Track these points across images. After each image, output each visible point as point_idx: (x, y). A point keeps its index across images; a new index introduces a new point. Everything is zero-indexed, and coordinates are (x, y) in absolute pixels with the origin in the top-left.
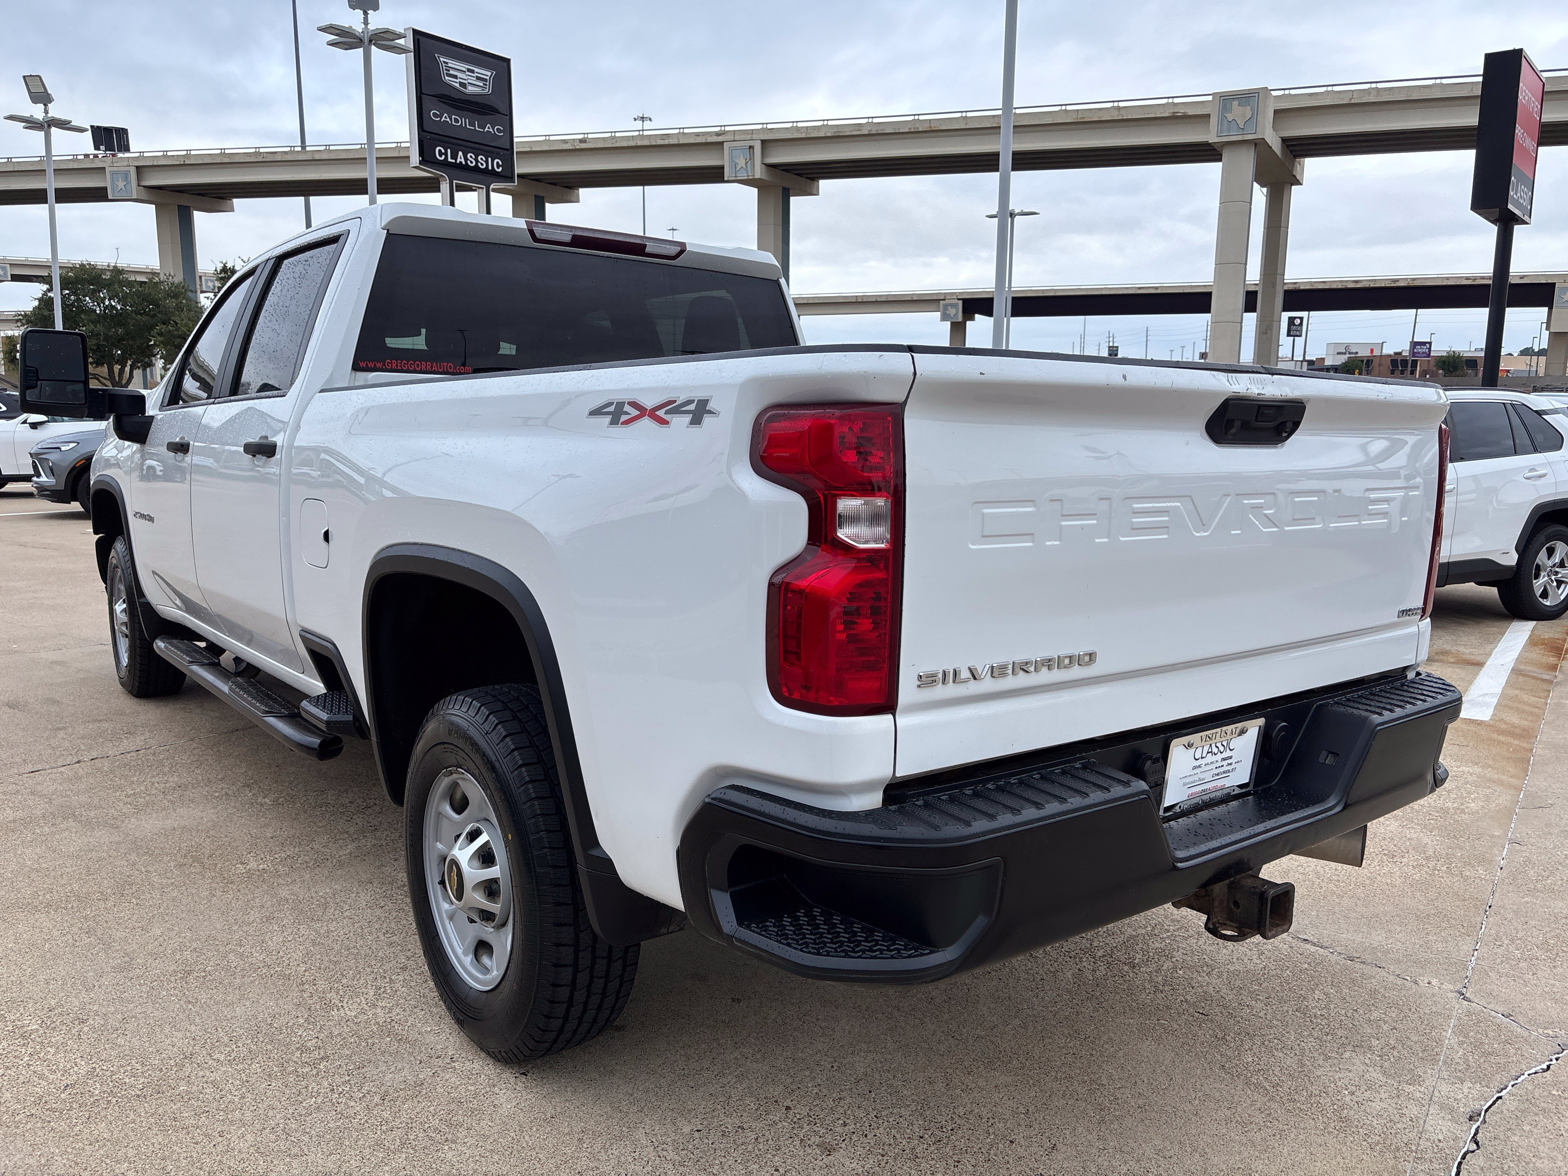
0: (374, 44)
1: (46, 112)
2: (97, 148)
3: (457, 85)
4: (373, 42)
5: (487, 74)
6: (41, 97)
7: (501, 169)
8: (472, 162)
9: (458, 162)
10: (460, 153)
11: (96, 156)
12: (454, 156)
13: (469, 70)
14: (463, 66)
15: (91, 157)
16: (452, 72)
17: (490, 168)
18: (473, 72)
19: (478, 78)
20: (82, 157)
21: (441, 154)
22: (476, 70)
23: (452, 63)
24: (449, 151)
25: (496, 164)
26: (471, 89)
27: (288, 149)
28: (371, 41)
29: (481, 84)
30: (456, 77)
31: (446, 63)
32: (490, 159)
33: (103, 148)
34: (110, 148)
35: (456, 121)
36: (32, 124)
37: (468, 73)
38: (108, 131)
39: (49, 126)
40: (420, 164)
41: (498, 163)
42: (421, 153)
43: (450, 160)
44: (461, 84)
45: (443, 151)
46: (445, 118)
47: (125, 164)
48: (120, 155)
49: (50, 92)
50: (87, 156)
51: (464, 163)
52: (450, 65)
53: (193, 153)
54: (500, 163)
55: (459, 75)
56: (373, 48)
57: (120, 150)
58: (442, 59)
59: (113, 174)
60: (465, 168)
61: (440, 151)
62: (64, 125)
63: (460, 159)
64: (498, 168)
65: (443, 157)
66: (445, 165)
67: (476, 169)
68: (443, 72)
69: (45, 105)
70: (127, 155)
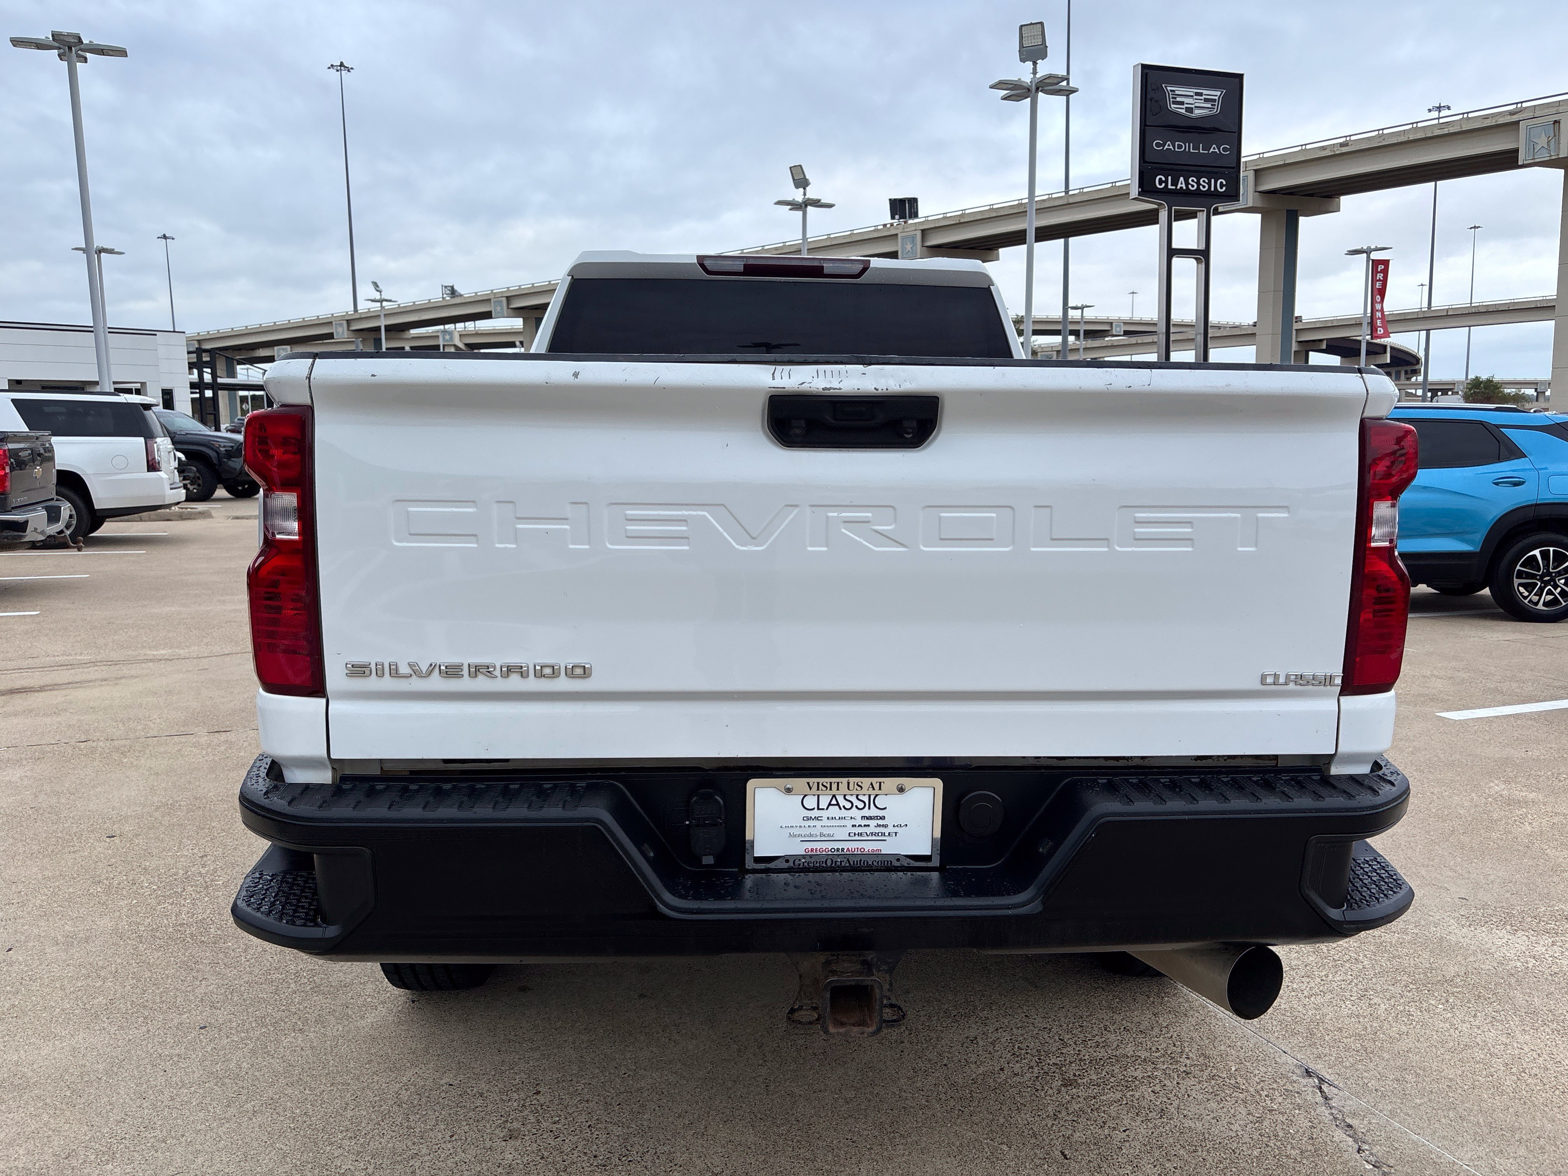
0: (1041, 91)
1: (805, 194)
2: (893, 218)
3: (1183, 111)
4: (1040, 89)
5: (1216, 94)
6: (801, 182)
7: (1224, 188)
8: (1193, 186)
9: (1178, 187)
10: (1182, 179)
11: (892, 225)
12: (1175, 183)
13: (1197, 94)
14: (1191, 91)
15: (888, 226)
16: (1178, 99)
17: (1212, 189)
18: (1201, 94)
19: (1206, 100)
20: (882, 227)
21: (1161, 182)
22: (1205, 92)
23: (1180, 90)
24: (1170, 178)
25: (1220, 185)
26: (1197, 112)
27: (1047, 197)
28: (1037, 89)
29: (1209, 106)
30: (1182, 103)
31: (1174, 91)
32: (1213, 181)
33: (897, 217)
34: (902, 216)
35: (1180, 147)
36: (795, 206)
37: (1195, 97)
38: (902, 201)
39: (806, 206)
40: (1139, 195)
41: (1221, 183)
42: (1141, 185)
43: (1170, 187)
44: (1188, 109)
45: (1164, 179)
46: (1168, 146)
47: (913, 228)
48: (910, 221)
49: (807, 177)
50: (885, 225)
51: (1184, 188)
52: (1177, 92)
53: (967, 212)
54: (1224, 183)
55: (1186, 100)
56: (1040, 94)
57: (910, 217)
58: (1169, 88)
59: (903, 238)
60: (1187, 193)
61: (1160, 179)
62: (816, 203)
63: (1182, 184)
64: (1221, 188)
65: (1163, 185)
66: (1165, 192)
67: (1198, 193)
68: (1169, 99)
69: (804, 189)
70: (916, 221)
